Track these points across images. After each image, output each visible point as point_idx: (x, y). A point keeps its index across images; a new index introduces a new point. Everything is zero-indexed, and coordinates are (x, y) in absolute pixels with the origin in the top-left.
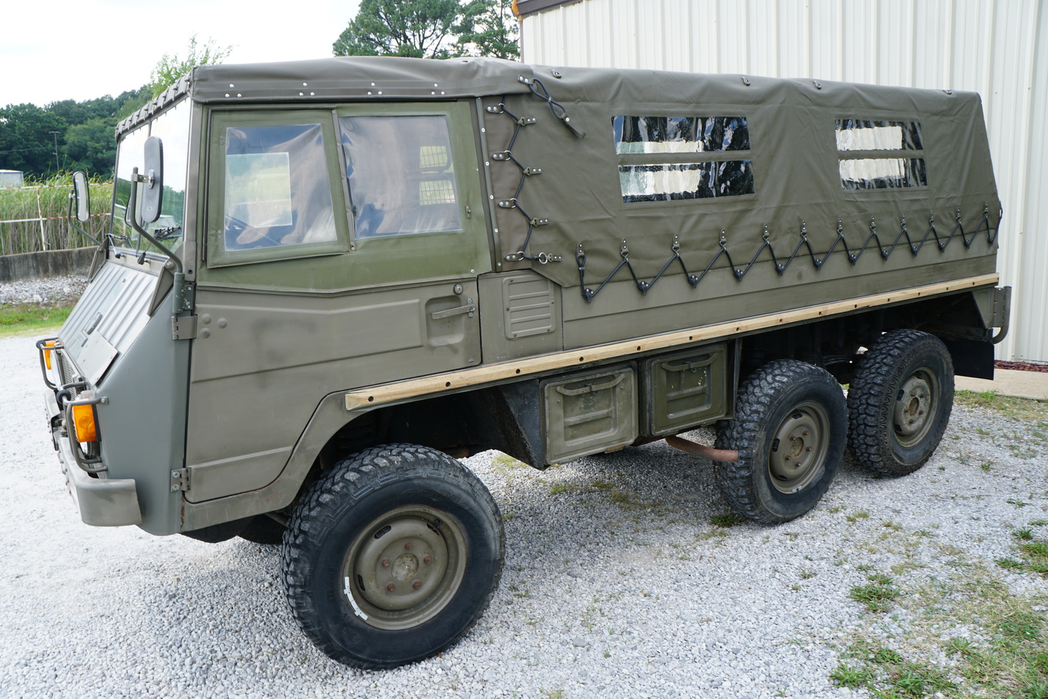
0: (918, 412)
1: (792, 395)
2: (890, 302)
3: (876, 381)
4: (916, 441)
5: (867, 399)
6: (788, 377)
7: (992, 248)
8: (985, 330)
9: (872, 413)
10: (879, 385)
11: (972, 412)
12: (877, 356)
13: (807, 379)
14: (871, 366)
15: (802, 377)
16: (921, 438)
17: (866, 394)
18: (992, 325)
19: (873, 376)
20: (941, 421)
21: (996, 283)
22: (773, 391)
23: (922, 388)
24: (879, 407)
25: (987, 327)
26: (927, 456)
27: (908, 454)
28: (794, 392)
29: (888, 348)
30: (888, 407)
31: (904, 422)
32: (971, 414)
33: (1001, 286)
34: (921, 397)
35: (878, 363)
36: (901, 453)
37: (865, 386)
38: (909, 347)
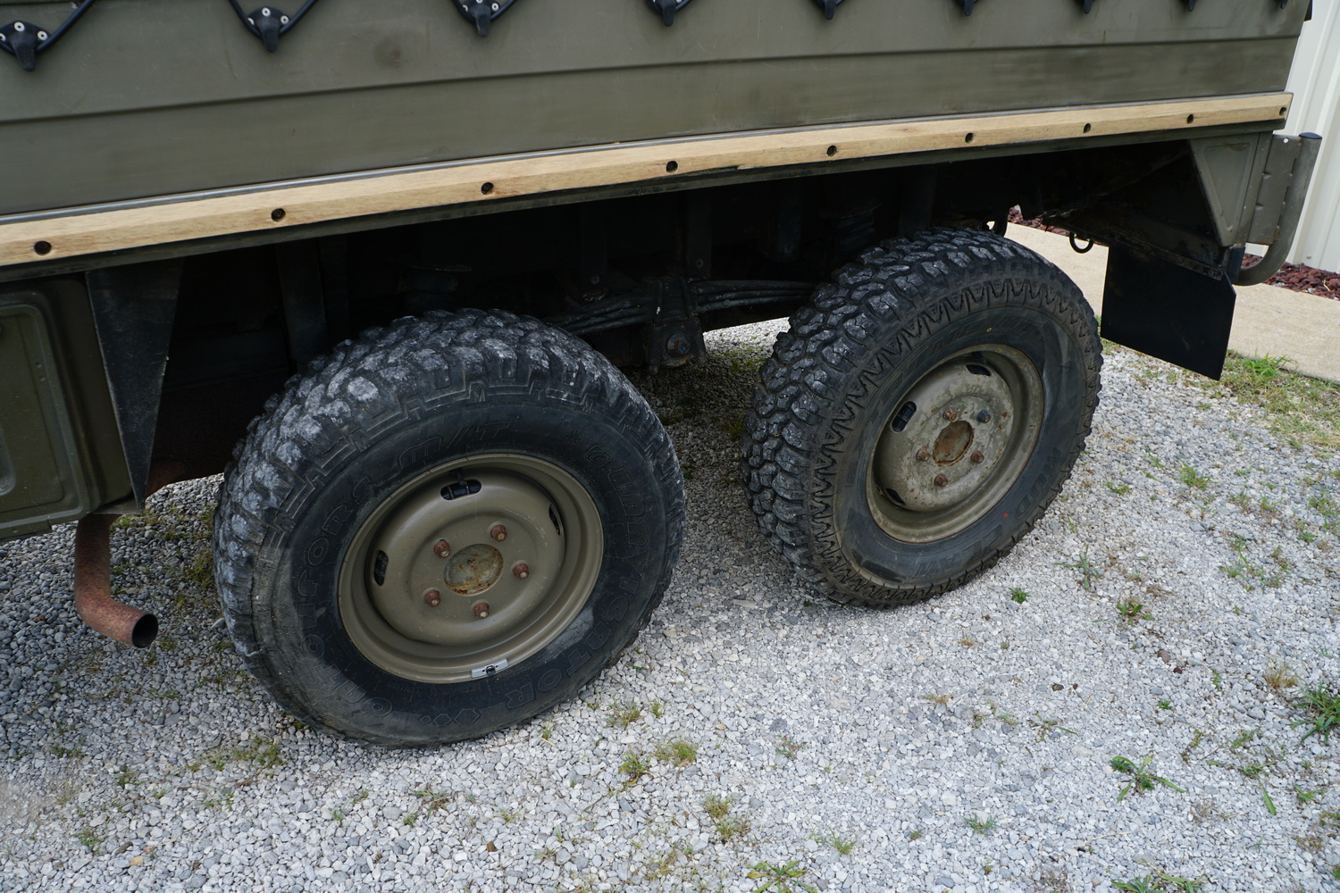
0: (968, 455)
1: (387, 444)
2: (835, 157)
3: (809, 379)
4: (957, 524)
5: (782, 425)
6: (382, 384)
7: (1283, 16)
8: (1223, 249)
9: (788, 467)
10: (814, 391)
11: (1207, 407)
12: (839, 306)
13: (463, 393)
14: (812, 333)
15: (441, 387)
16: (976, 518)
17: (781, 411)
18: (1246, 235)
19: (807, 362)
20: (1041, 479)
21: (1280, 123)
22: (316, 430)
23: (988, 397)
24: (808, 454)
25: (1225, 241)
26: (983, 560)
27: (918, 560)
28: (402, 435)
29: (871, 287)
30: (834, 456)
31: (913, 483)
32: (1201, 416)
33: (1291, 130)
34: (981, 418)
35: (832, 328)
36: (892, 561)
37: (785, 386)
38: (933, 289)
